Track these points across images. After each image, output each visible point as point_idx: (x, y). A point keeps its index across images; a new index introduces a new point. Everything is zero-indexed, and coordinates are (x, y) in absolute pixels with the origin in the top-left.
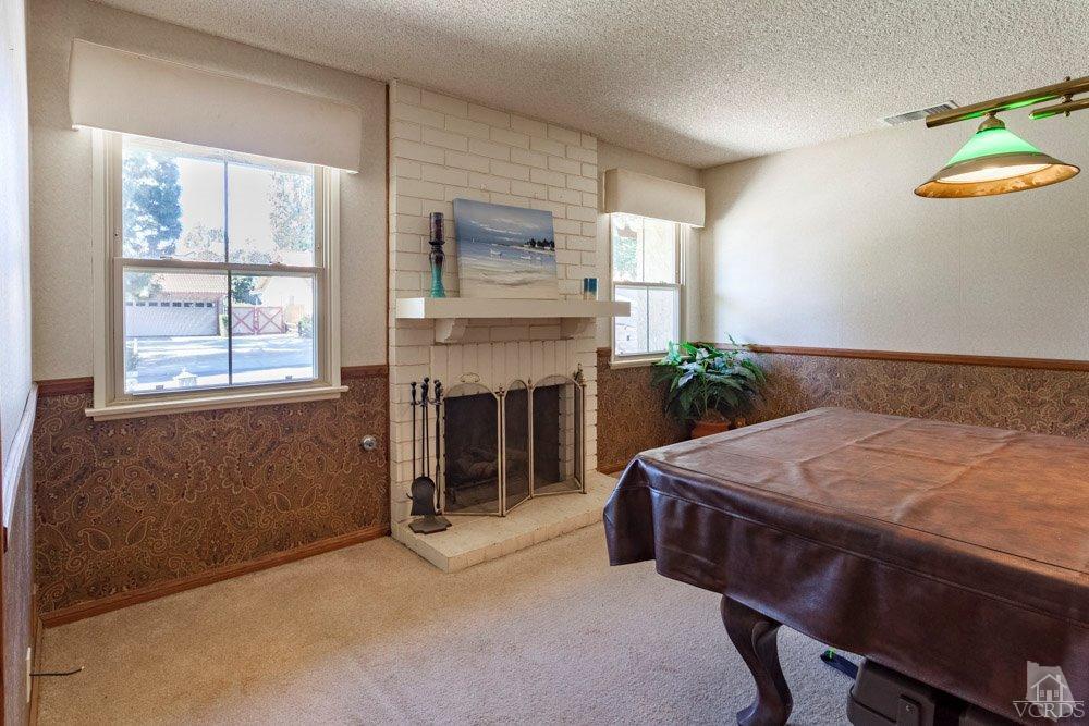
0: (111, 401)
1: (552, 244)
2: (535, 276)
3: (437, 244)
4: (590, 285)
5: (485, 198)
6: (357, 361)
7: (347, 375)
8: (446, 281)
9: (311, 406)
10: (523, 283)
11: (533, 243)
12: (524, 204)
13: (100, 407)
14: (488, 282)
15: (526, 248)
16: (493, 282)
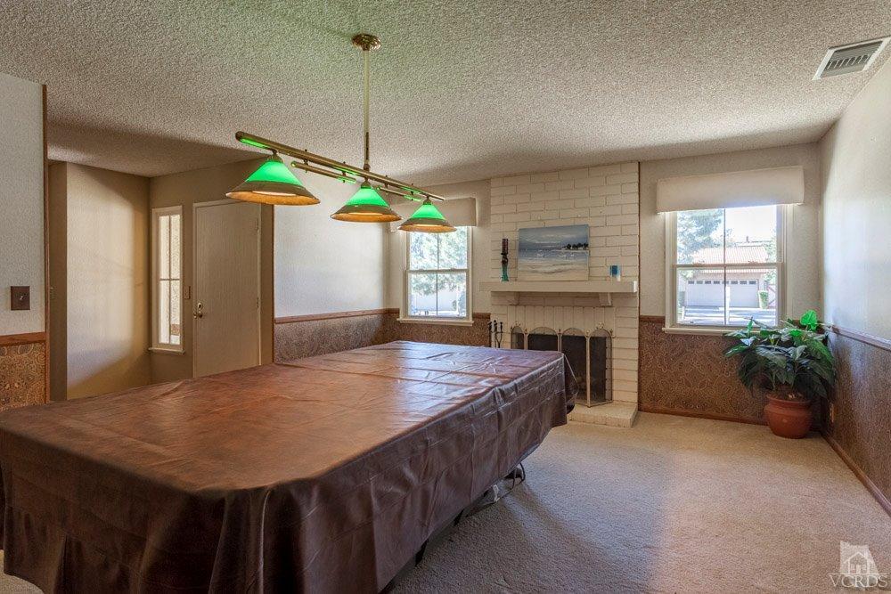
0: (405, 317)
1: (586, 245)
2: (568, 267)
3: (504, 254)
4: (614, 270)
5: (541, 225)
6: (479, 310)
7: (475, 316)
8: (510, 273)
9: (461, 328)
10: (560, 271)
11: (569, 247)
12: (571, 223)
13: (401, 318)
14: (534, 272)
15: (563, 250)
16: (536, 272)
